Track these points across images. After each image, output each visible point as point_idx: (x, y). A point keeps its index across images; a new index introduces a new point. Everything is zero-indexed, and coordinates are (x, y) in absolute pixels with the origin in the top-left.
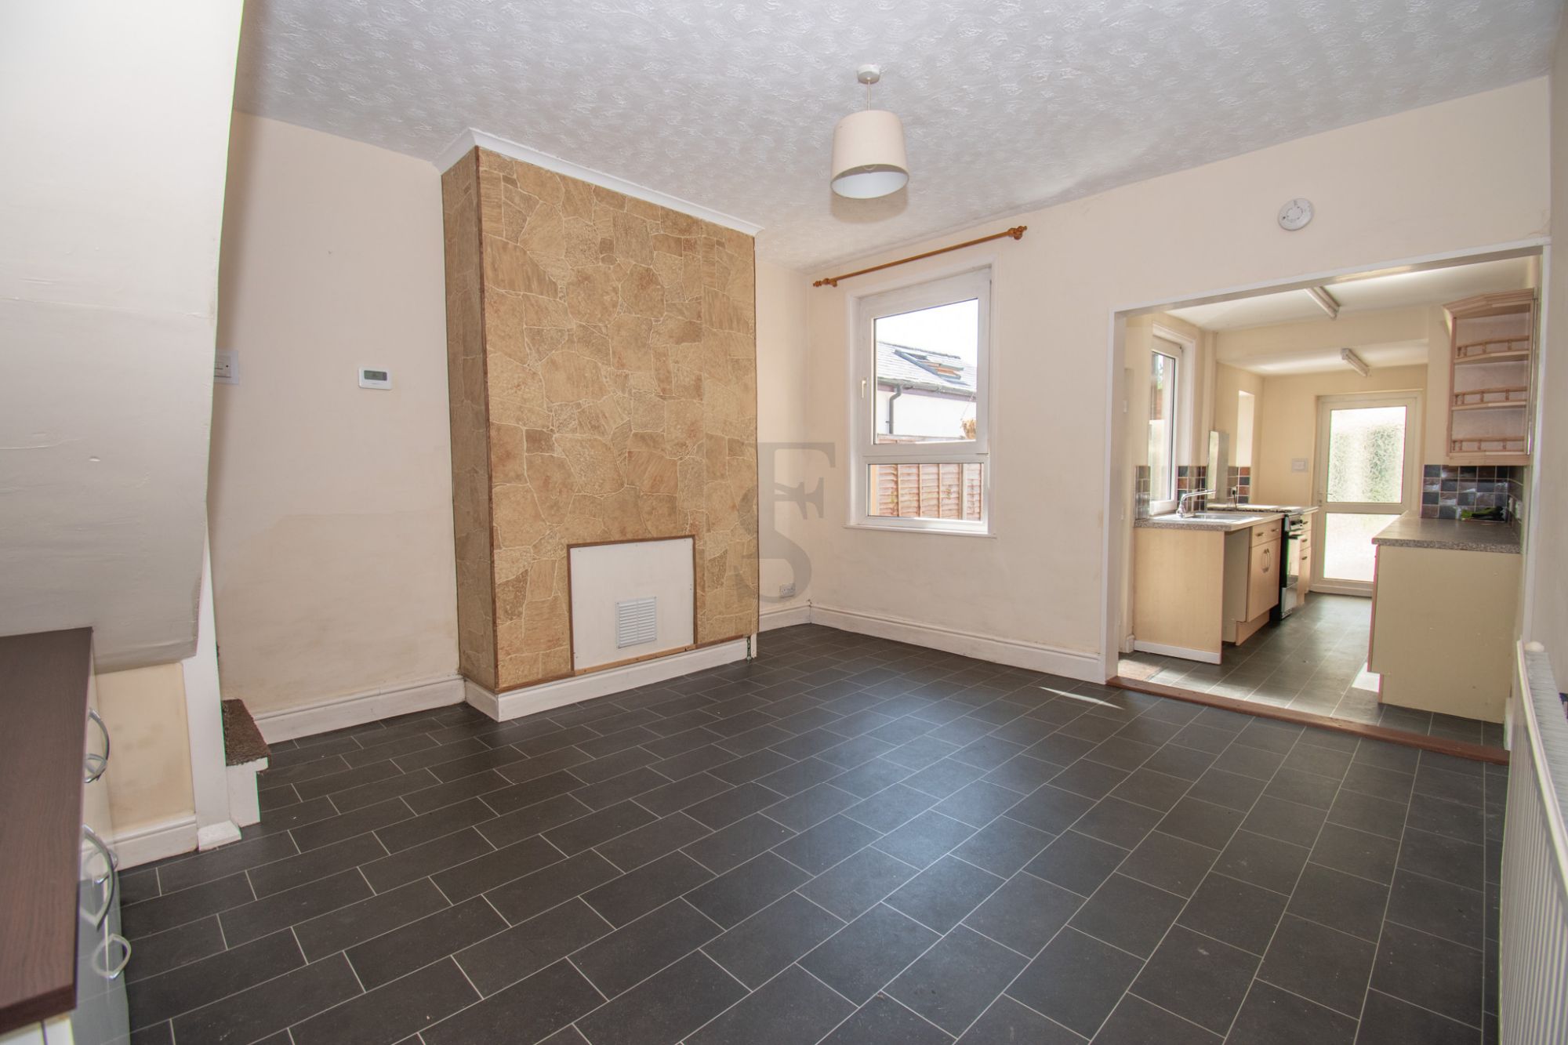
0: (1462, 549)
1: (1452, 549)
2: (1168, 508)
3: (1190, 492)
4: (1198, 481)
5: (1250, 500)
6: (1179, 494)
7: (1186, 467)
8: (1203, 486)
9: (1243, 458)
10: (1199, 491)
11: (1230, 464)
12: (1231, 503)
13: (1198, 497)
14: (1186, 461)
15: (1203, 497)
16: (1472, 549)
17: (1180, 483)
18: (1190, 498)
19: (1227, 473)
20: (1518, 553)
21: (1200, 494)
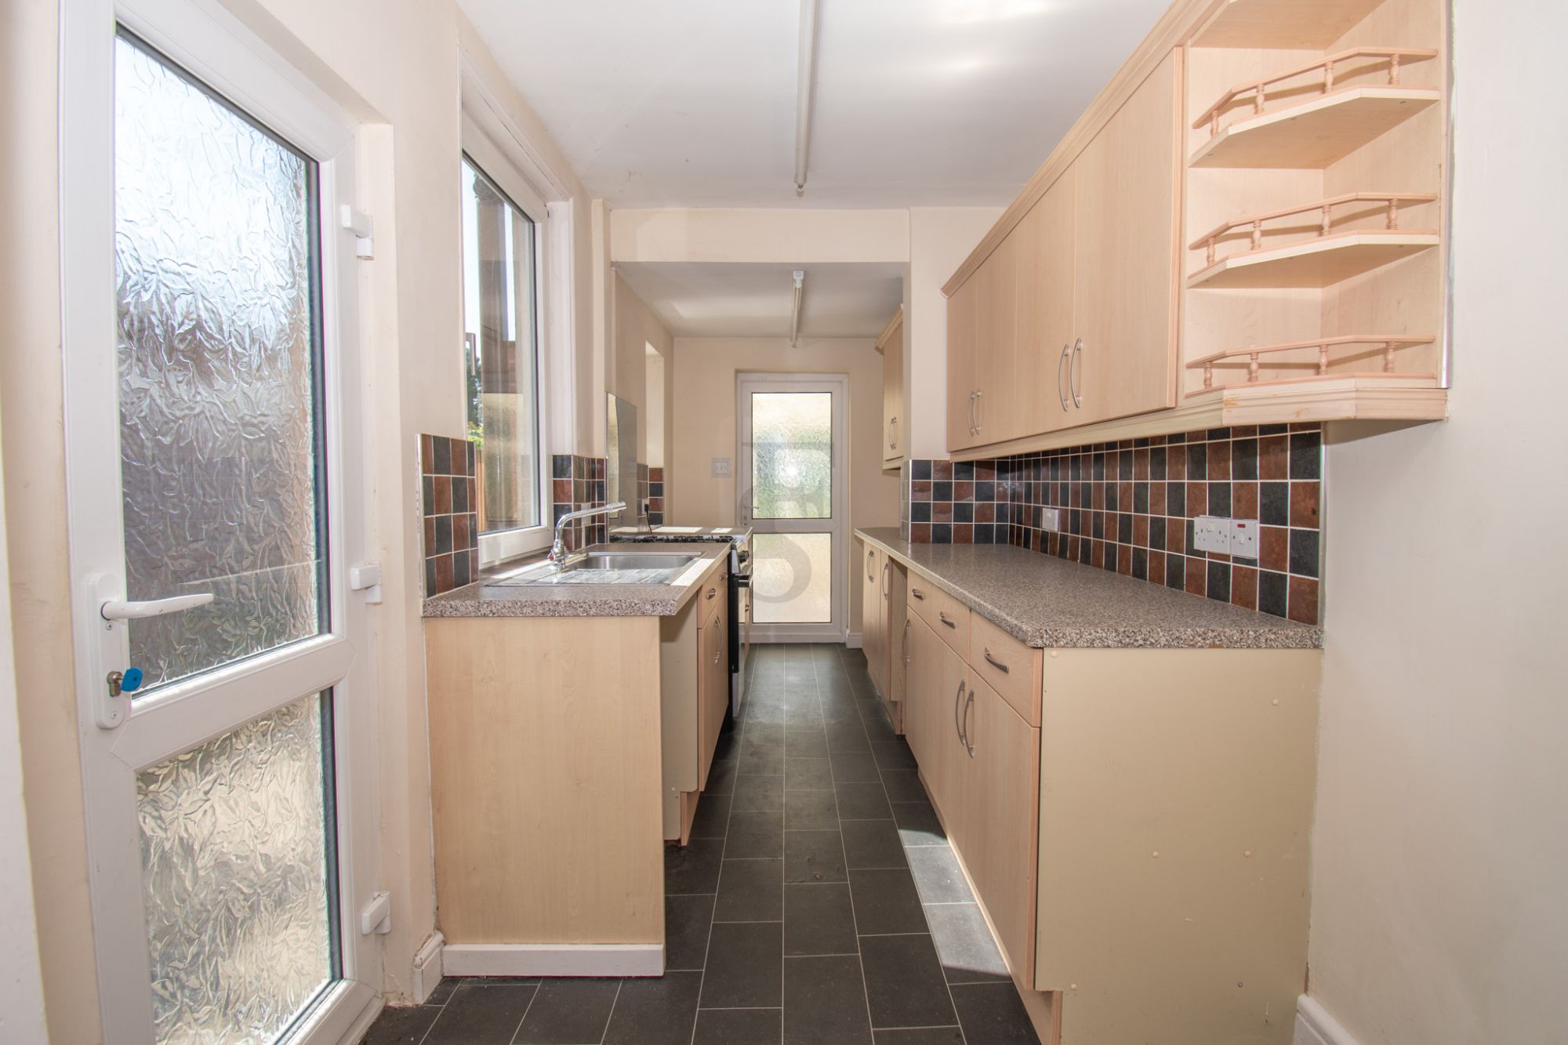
0: (1213, 646)
1: (1193, 646)
2: (537, 545)
3: (578, 508)
4: (591, 487)
5: (665, 519)
6: (557, 512)
7: (569, 457)
8: (601, 498)
9: (654, 455)
10: (593, 506)
11: (639, 461)
12: (644, 525)
13: (593, 518)
14: (567, 445)
15: (601, 517)
16: (1231, 644)
17: (558, 490)
18: (578, 521)
19: (636, 478)
20: (1316, 647)
21: (596, 511)
